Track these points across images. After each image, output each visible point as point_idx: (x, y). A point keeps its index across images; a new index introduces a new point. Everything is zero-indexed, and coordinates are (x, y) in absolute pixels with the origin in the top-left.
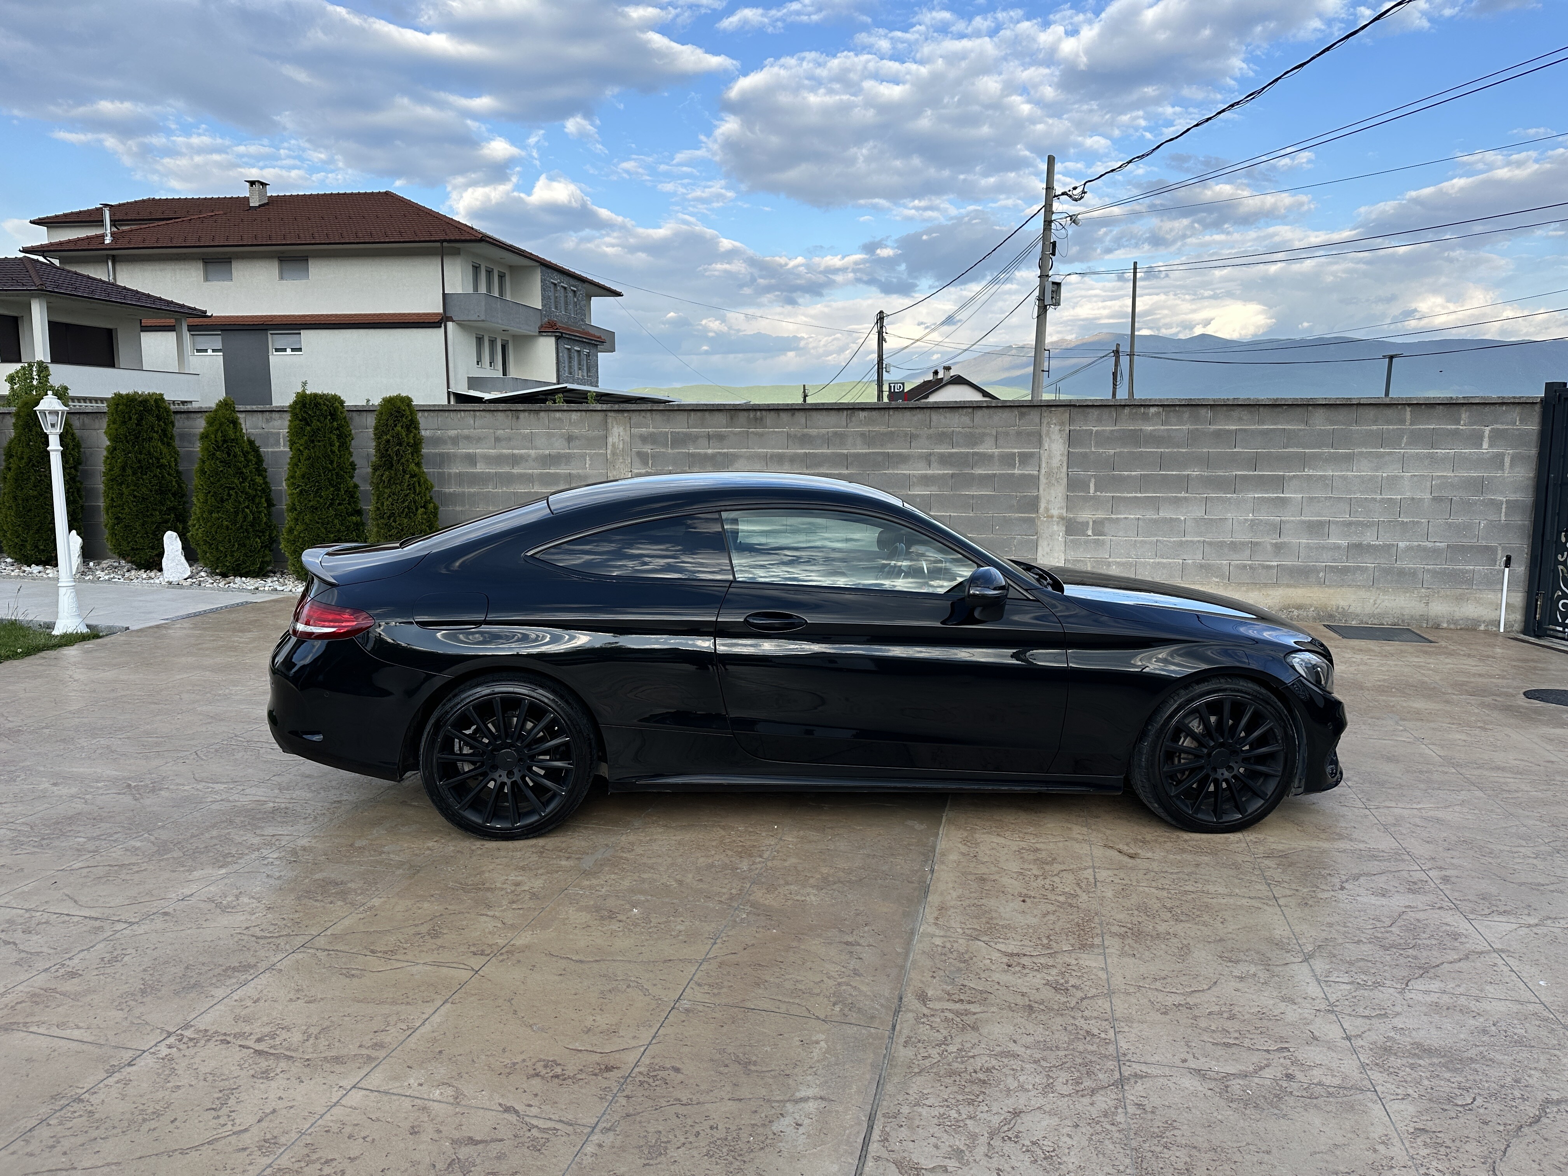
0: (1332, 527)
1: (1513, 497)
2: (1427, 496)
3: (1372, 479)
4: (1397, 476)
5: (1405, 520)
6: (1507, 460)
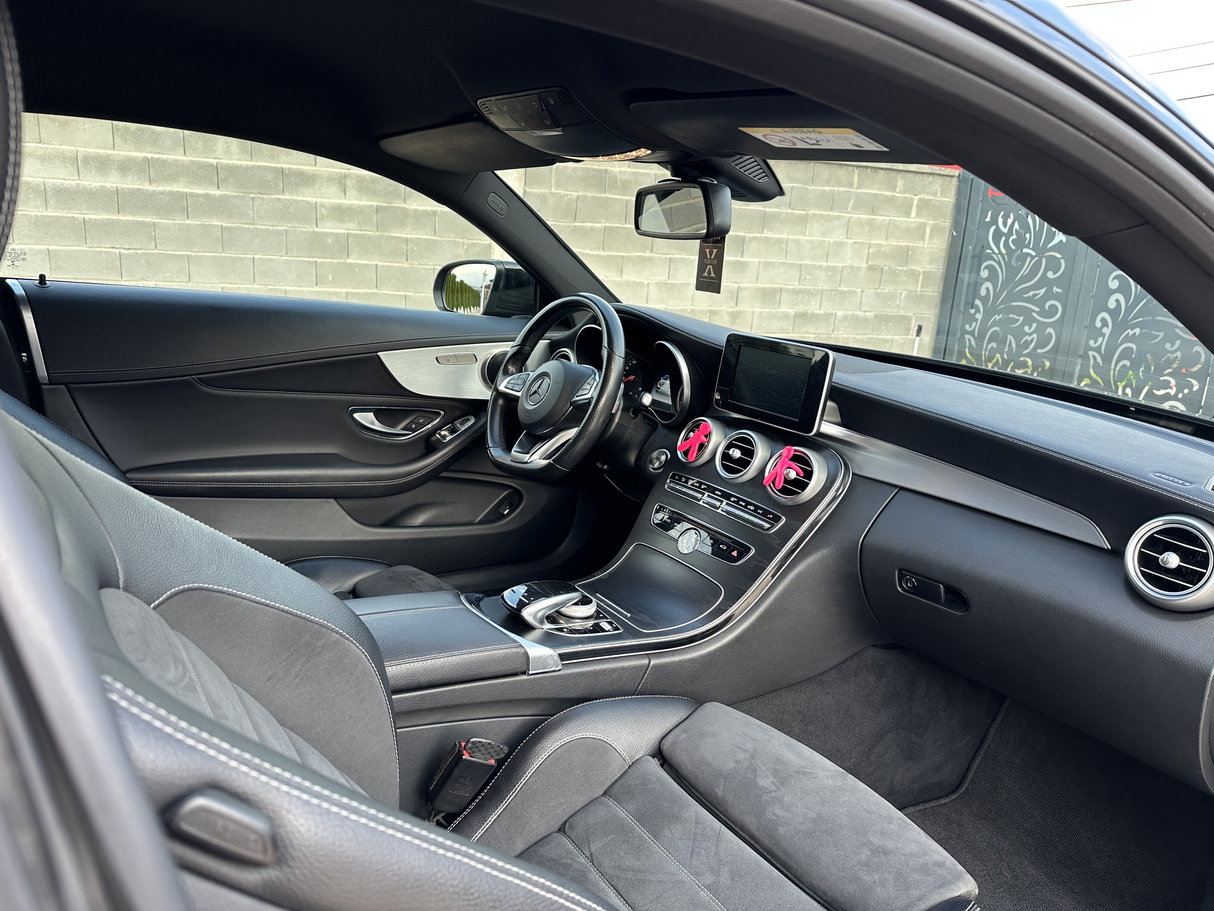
0: (784, 295)
1: (928, 268)
2: (864, 265)
3: (821, 244)
4: (841, 243)
5: (844, 289)
6: (928, 230)
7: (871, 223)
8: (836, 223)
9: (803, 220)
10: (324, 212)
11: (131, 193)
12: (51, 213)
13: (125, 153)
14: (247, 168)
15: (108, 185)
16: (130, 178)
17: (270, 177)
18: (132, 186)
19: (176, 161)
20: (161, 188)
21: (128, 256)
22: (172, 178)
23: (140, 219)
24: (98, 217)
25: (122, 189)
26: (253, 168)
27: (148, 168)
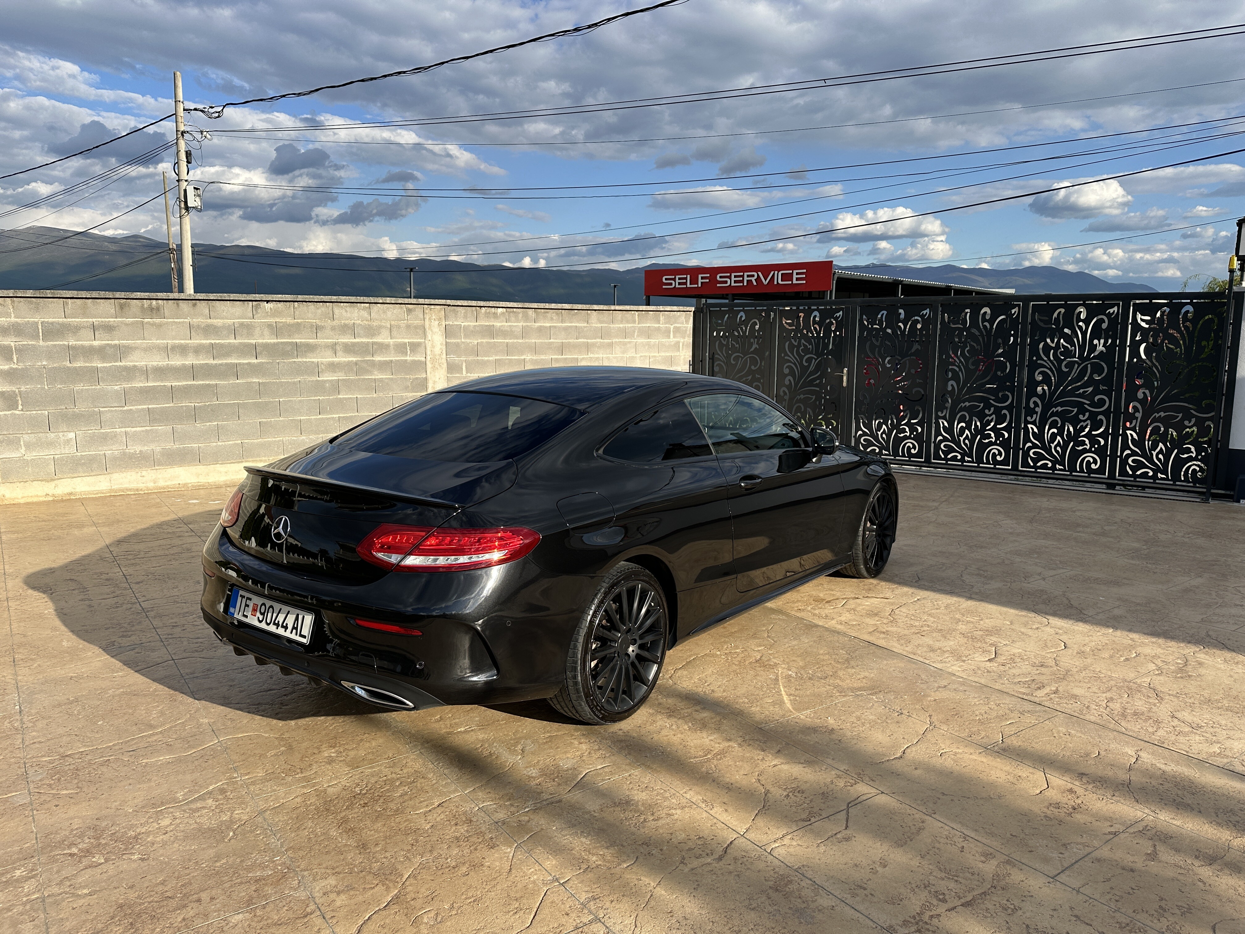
4: (633, 357)
6: (680, 345)
7: (648, 344)
8: (628, 345)
9: (611, 345)
10: (323, 367)
11: (202, 366)
12: (150, 384)
13: (198, 341)
14: (274, 344)
15: (187, 363)
16: (201, 357)
17: (289, 348)
18: (202, 362)
19: (229, 343)
20: (220, 362)
21: (200, 407)
22: (227, 355)
23: (208, 382)
24: (180, 384)
25: (196, 364)
26: (278, 344)
27: (213, 350)
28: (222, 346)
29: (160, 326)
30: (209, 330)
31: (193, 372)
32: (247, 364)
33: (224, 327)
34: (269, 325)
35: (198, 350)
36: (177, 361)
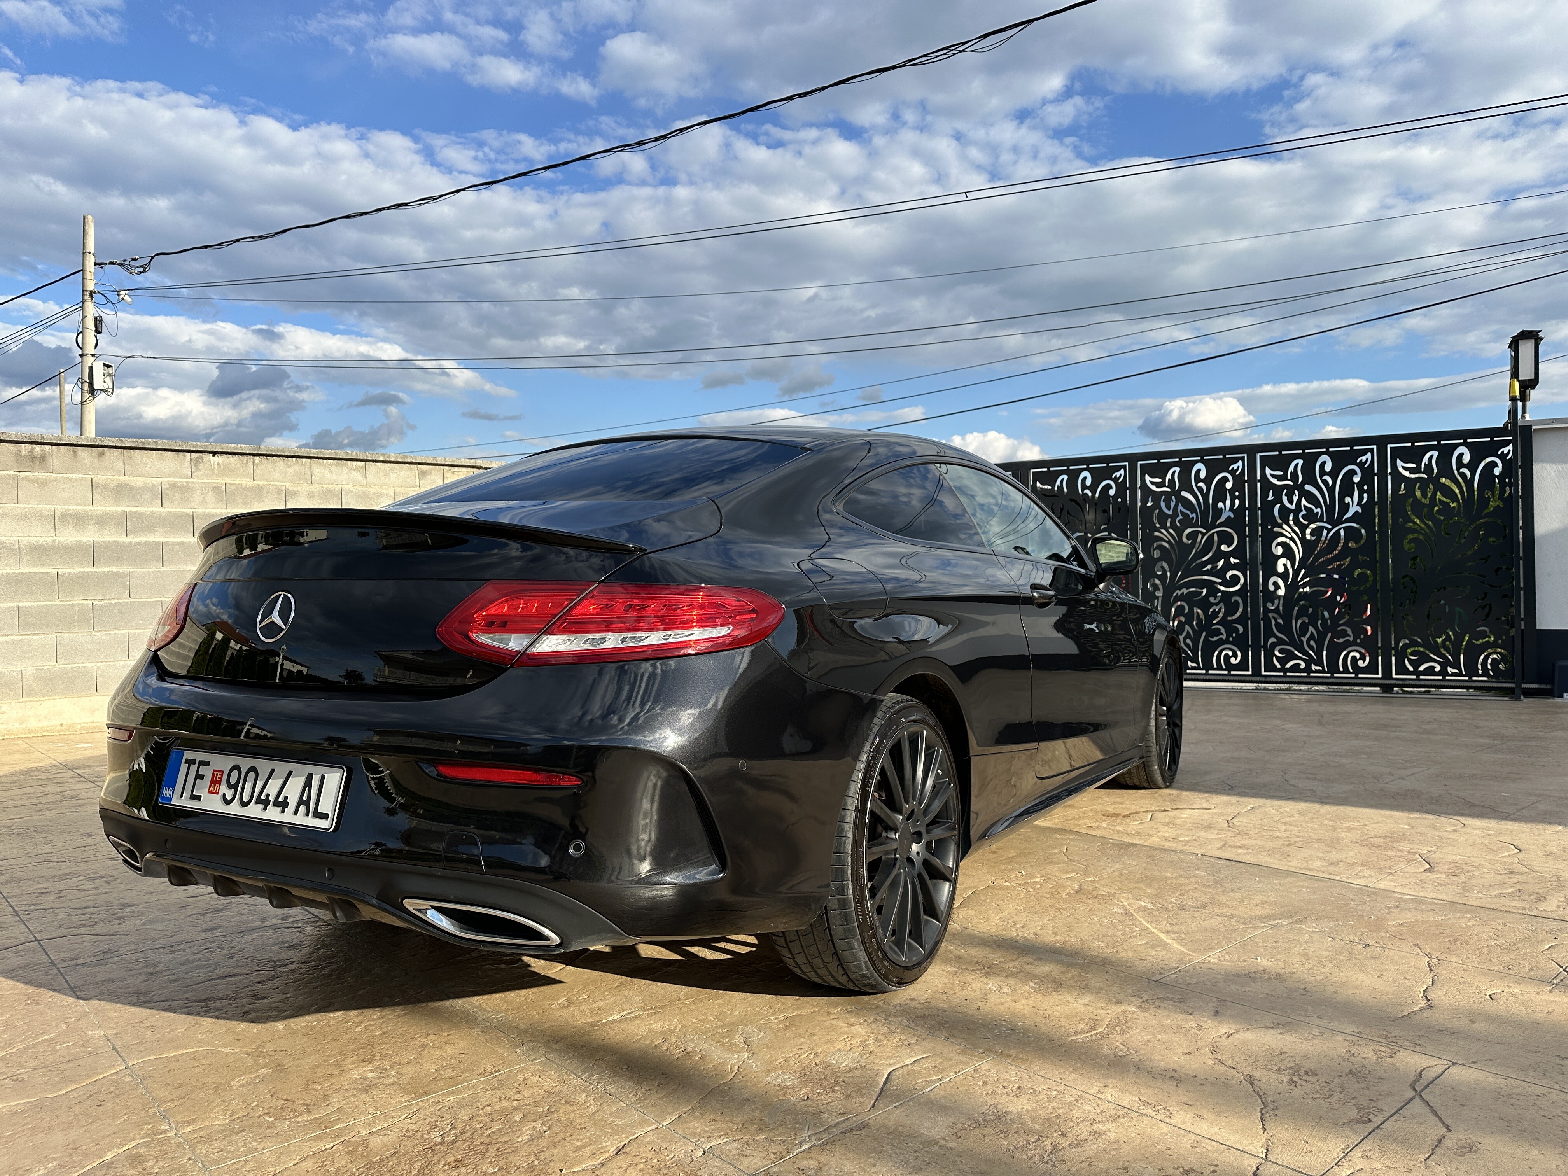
11: (108, 546)
12: (24, 570)
13: (103, 508)
15: (84, 540)
16: (107, 532)
18: (108, 539)
19: (153, 513)
20: (137, 539)
22: (149, 529)
23: (115, 569)
24: (72, 571)
25: (99, 542)
27: (125, 521)
28: (141, 516)
29: (44, 483)
30: (120, 492)
31: (94, 553)
32: (178, 543)
33: (145, 488)
34: (214, 488)
35: (102, 521)
36: (69, 536)
